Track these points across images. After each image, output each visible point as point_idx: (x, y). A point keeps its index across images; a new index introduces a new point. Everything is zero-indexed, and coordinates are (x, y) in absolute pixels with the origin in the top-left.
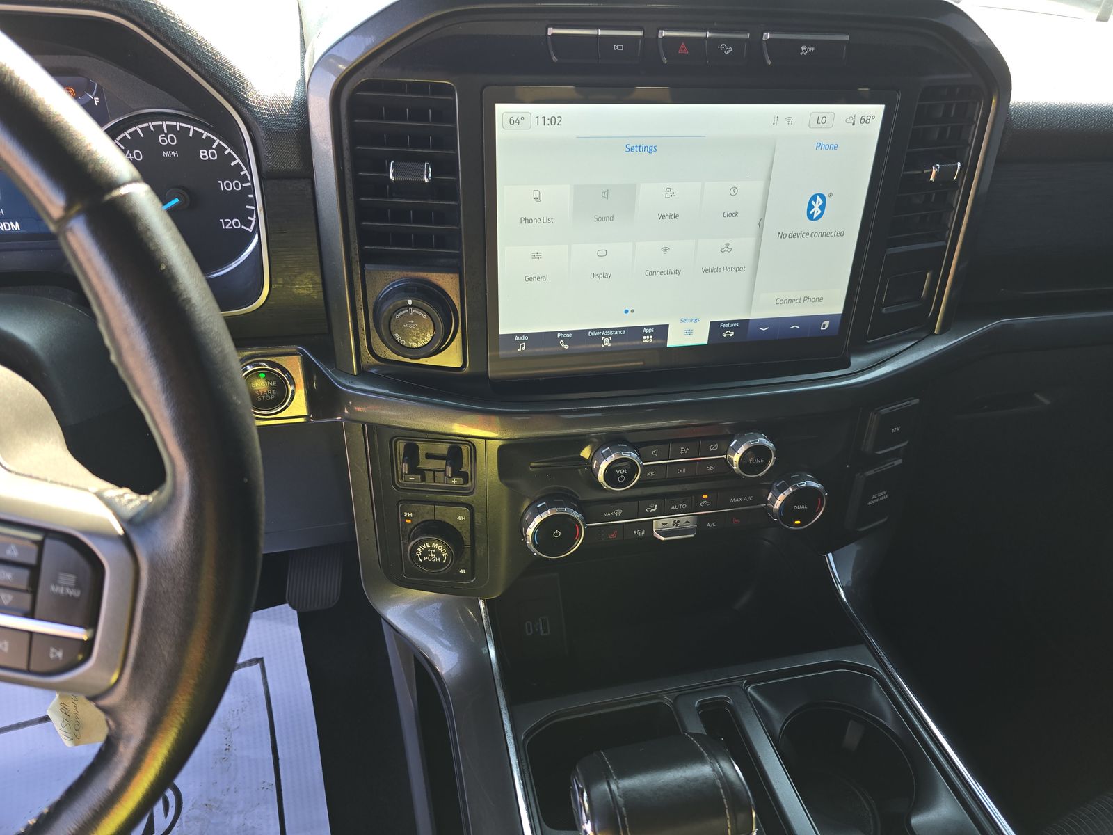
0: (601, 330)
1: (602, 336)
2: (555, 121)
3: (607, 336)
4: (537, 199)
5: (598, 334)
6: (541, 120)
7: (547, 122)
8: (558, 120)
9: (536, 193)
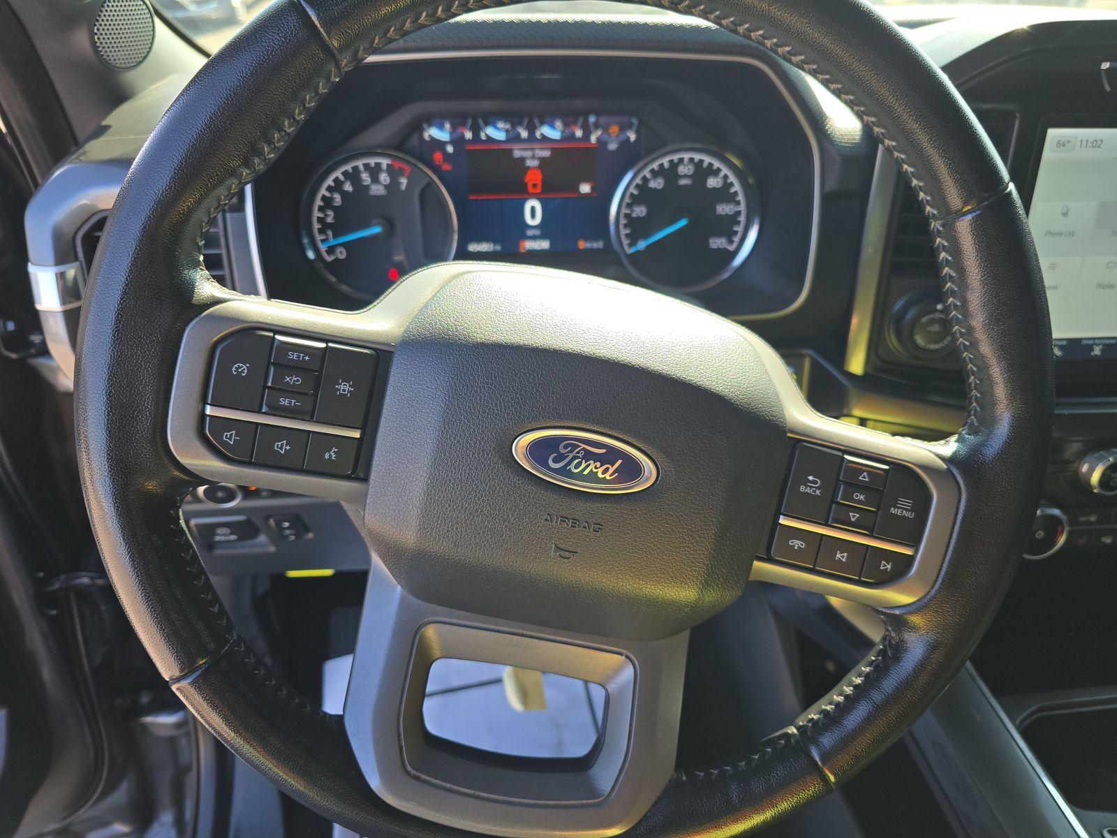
0: (1094, 339)
1: (1094, 344)
2: (1097, 144)
3: (1098, 345)
4: (1065, 214)
5: (1091, 342)
6: (1084, 143)
7: (1090, 145)
8: (1099, 142)
9: (1065, 209)
